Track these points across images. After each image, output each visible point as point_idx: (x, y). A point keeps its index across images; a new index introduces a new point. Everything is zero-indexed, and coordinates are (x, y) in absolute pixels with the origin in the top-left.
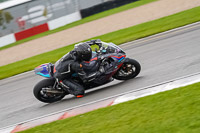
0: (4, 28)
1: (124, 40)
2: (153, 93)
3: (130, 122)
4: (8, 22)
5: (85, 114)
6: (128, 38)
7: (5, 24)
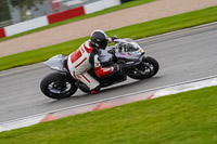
0: (37, 10)
1: (167, 29)
2: (197, 88)
3: (171, 117)
4: (41, 3)
5: (122, 107)
6: (171, 28)
7: (38, 5)
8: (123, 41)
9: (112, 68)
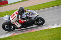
8: (31, 11)
9: (25, 20)
